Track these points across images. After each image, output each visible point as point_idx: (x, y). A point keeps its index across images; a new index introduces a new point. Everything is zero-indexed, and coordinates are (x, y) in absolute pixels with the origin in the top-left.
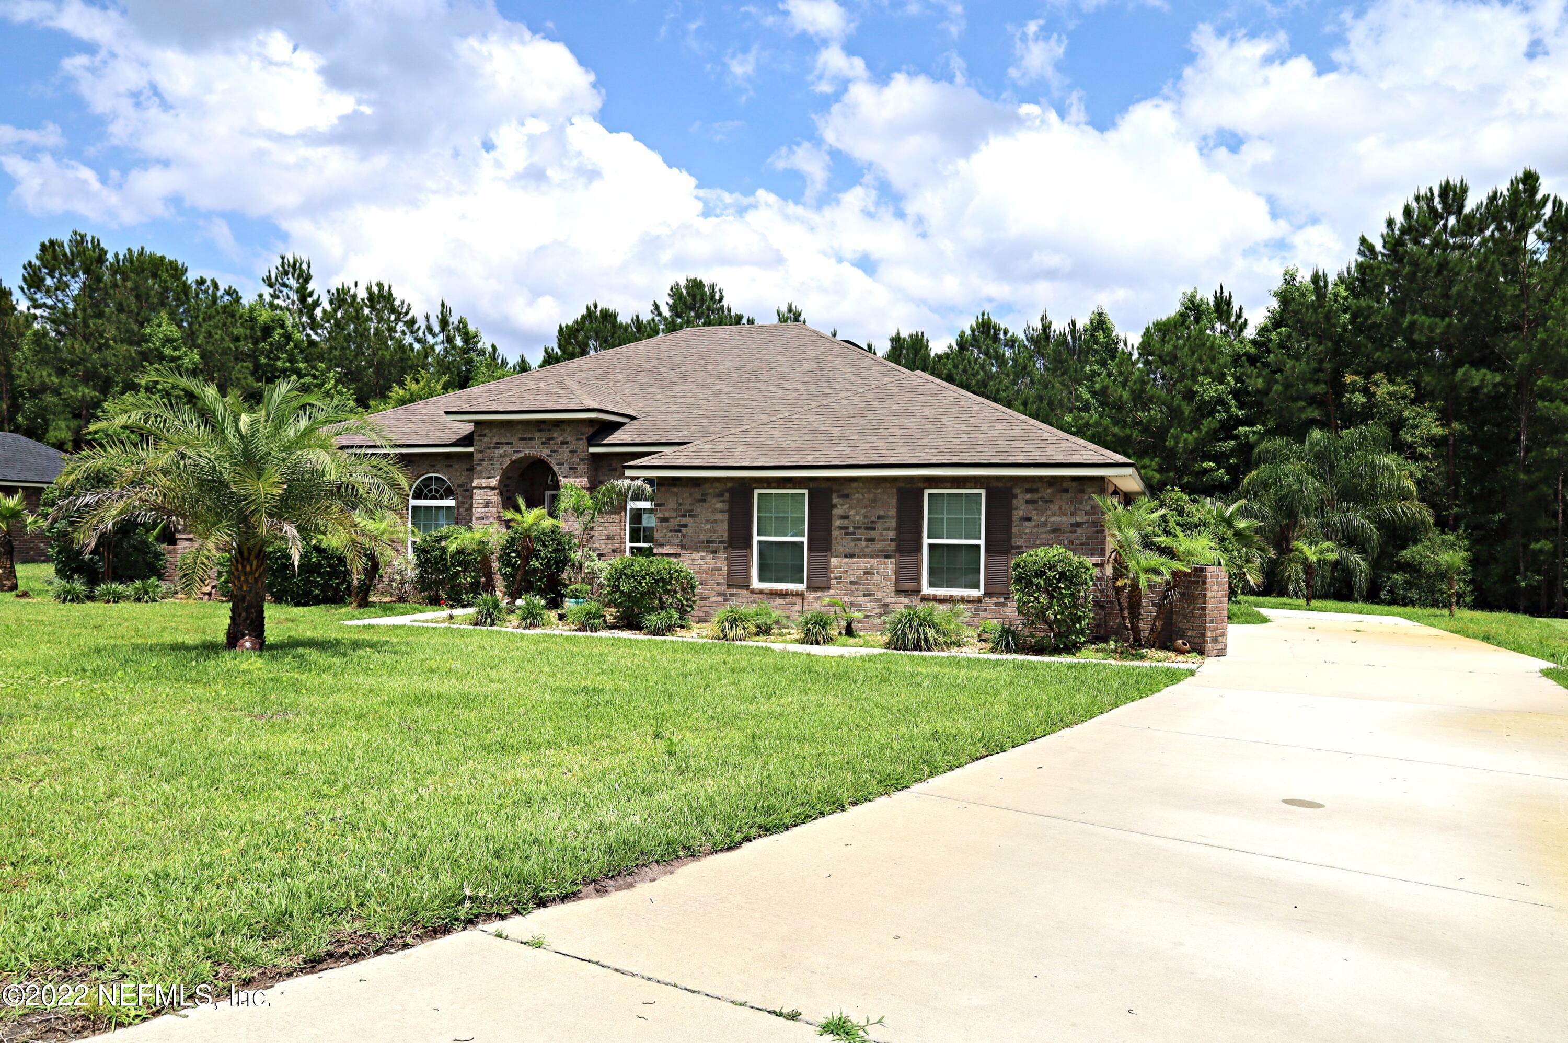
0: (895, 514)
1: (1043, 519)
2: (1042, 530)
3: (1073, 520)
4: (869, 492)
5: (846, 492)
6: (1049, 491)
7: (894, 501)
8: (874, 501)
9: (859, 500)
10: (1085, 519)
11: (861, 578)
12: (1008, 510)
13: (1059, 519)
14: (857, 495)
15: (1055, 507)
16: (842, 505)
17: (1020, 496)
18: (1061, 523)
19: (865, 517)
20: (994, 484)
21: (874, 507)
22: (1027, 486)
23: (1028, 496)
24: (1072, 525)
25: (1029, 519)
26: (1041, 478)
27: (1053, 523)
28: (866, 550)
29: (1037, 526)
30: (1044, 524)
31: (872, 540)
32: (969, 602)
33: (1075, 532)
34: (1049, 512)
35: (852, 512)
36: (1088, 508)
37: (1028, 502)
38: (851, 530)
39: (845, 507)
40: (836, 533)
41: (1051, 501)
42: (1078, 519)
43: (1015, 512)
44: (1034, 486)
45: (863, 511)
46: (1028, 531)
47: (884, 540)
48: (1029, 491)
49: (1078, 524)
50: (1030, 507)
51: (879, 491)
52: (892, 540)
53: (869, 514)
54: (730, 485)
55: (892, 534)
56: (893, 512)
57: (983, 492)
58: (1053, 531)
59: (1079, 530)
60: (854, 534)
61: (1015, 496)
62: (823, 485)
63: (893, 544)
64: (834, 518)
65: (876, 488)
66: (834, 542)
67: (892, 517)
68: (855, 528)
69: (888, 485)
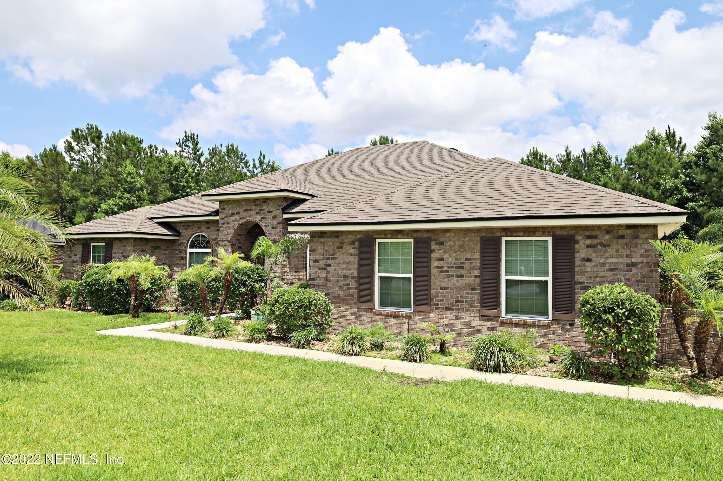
0: (479, 257)
1: (602, 260)
2: (602, 269)
3: (629, 261)
4: (459, 240)
5: (441, 240)
6: (607, 237)
7: (478, 247)
8: (462, 247)
9: (451, 247)
10: (640, 260)
11: (453, 305)
12: (572, 253)
13: (616, 260)
14: (449, 243)
15: (612, 251)
16: (438, 250)
17: (582, 242)
18: (619, 263)
19: (456, 259)
20: (559, 232)
21: (463, 252)
22: (587, 233)
23: (589, 242)
24: (628, 265)
25: (589, 260)
26: (599, 227)
27: (610, 264)
28: (458, 284)
29: (596, 266)
30: (603, 265)
31: (462, 276)
32: (539, 327)
33: (631, 271)
34: (607, 255)
35: (446, 255)
36: (643, 251)
37: (588, 246)
38: (446, 268)
39: (441, 252)
40: (434, 271)
41: (609, 246)
42: (634, 260)
43: (577, 255)
44: (594, 234)
45: (455, 254)
46: (589, 270)
47: (470, 277)
48: (588, 237)
49: (634, 265)
50: (590, 250)
51: (466, 239)
52: (477, 277)
53: (459, 257)
54: (359, 236)
55: (477, 272)
56: (477, 255)
57: (550, 239)
58: (611, 270)
59: (634, 270)
60: (448, 272)
61: (577, 242)
62: (425, 235)
63: (478, 280)
64: (433, 260)
65: (464, 237)
66: (433, 277)
67: (477, 259)
68: (448, 267)
69: (473, 235)
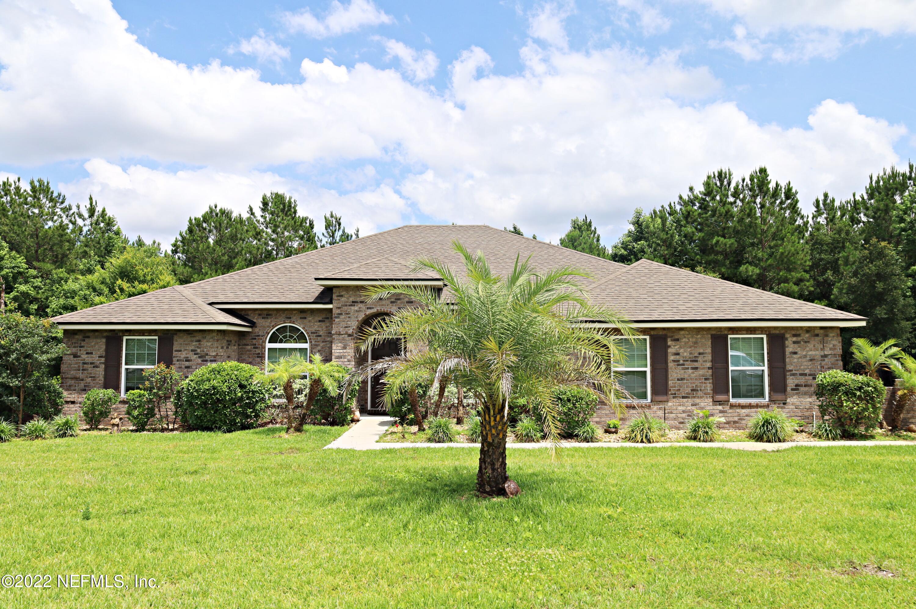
0: (710, 351)
1: (804, 353)
2: (804, 360)
3: (822, 353)
4: (692, 337)
5: (676, 337)
6: (807, 335)
7: (709, 343)
8: (696, 343)
9: (686, 343)
10: (830, 352)
11: (689, 394)
12: (783, 347)
13: (813, 353)
14: (684, 340)
15: (810, 346)
16: (674, 346)
17: (790, 339)
18: (816, 355)
19: (691, 353)
20: (773, 332)
21: (696, 347)
22: (793, 333)
23: (794, 339)
24: (822, 356)
25: (795, 353)
26: (801, 328)
27: (810, 355)
28: (693, 375)
29: (801, 358)
30: (805, 356)
31: (696, 368)
32: (761, 407)
33: (824, 360)
34: (808, 349)
35: (682, 351)
36: (831, 346)
37: (794, 342)
38: (681, 362)
39: (677, 347)
40: (671, 365)
41: (808, 342)
42: (826, 353)
43: (787, 349)
44: (798, 333)
45: (689, 350)
46: (795, 360)
47: (704, 368)
48: (794, 335)
49: (826, 356)
50: (796, 345)
51: (699, 336)
52: (709, 368)
53: (693, 352)
55: (709, 365)
56: (709, 350)
57: (764, 337)
58: (811, 360)
59: (826, 359)
60: (683, 365)
61: (787, 339)
62: (661, 333)
63: (710, 371)
64: (669, 355)
65: (697, 335)
66: (669, 370)
67: (709, 353)
68: (684, 361)
69: (705, 333)
